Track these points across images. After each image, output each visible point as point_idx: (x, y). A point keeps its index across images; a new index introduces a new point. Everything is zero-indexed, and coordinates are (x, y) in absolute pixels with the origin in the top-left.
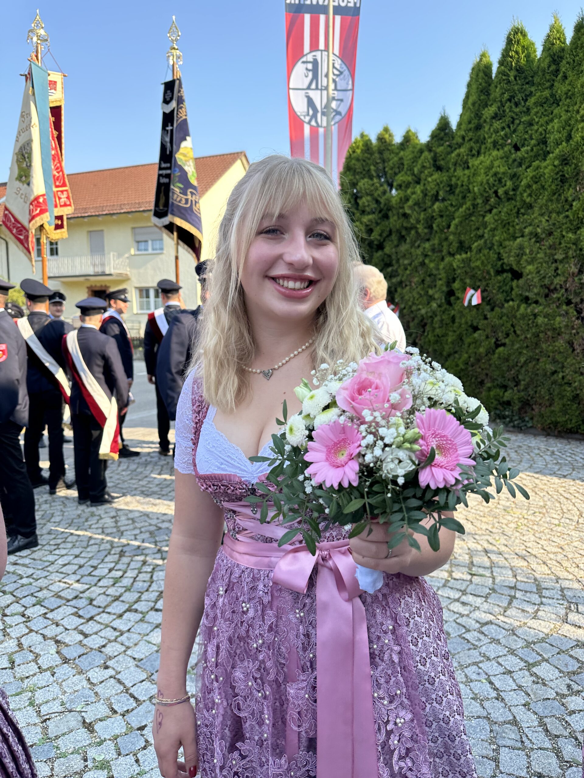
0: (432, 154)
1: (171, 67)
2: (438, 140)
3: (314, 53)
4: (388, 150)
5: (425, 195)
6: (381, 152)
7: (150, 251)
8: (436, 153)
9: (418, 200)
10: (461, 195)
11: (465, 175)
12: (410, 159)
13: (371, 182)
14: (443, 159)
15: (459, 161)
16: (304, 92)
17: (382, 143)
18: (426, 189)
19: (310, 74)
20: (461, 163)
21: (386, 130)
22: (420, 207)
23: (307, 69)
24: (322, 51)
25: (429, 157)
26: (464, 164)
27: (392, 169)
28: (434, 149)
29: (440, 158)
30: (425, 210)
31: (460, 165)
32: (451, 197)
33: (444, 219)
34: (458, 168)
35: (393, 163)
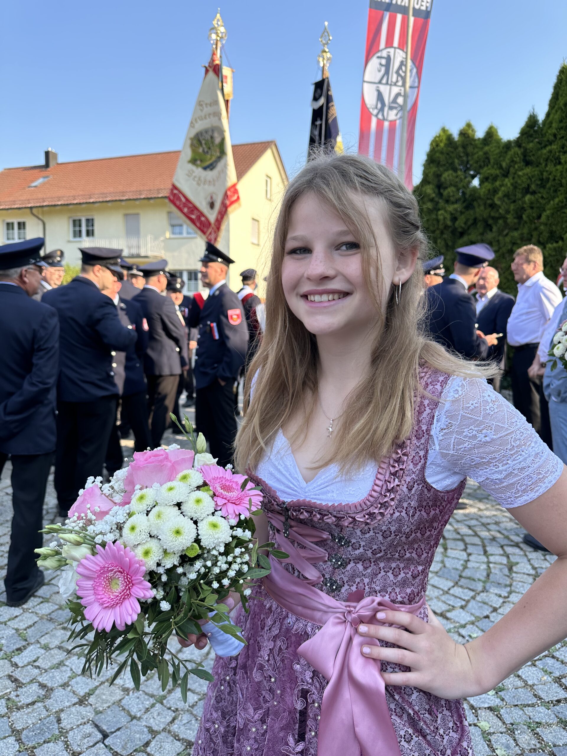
0: (522, 150)
1: (321, 69)
2: (528, 137)
3: (388, 50)
4: (471, 144)
5: (515, 188)
6: (464, 147)
7: (185, 235)
8: (526, 150)
9: (508, 192)
10: (552, 189)
11: (557, 170)
12: (497, 154)
13: (454, 174)
14: (533, 155)
15: (551, 157)
16: (375, 86)
17: (465, 137)
18: (516, 182)
19: (383, 69)
20: (553, 159)
21: (469, 125)
22: (509, 199)
23: (381, 64)
24: (395, 48)
25: (519, 152)
26: (555, 159)
27: (477, 162)
28: (524, 145)
29: (531, 154)
30: (514, 202)
31: (552, 161)
32: (542, 190)
33: (535, 210)
34: (549, 164)
35: (478, 157)
